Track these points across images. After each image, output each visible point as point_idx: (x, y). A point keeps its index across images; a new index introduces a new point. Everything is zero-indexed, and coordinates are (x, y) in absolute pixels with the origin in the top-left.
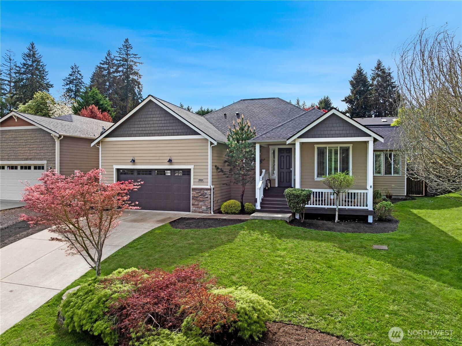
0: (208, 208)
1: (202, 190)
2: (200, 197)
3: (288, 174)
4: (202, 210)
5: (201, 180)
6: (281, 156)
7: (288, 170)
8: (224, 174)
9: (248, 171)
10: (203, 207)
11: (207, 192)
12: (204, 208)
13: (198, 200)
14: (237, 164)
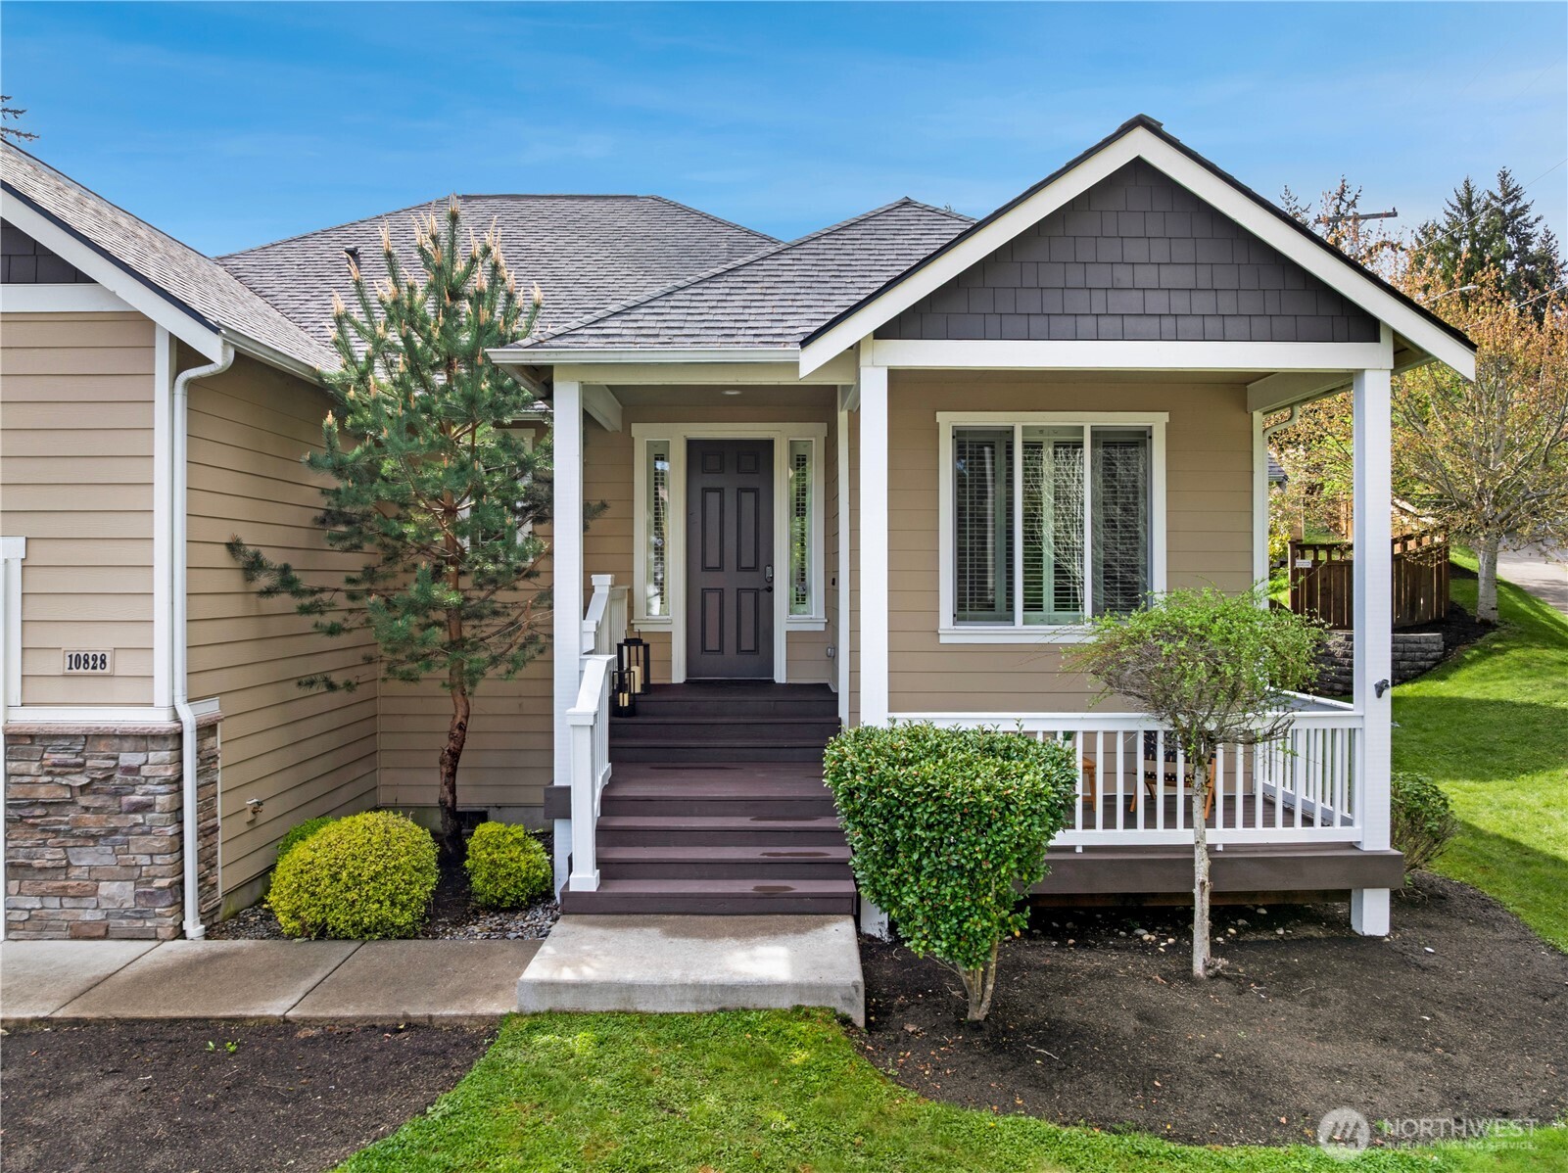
0: (152, 897)
1: (102, 746)
2: (83, 801)
3: (748, 600)
4: (99, 915)
5: (86, 663)
6: (705, 490)
7: (749, 580)
8: (305, 610)
9: (493, 581)
10: (106, 888)
11: (139, 758)
12: (118, 892)
13: (68, 833)
14: (410, 529)
